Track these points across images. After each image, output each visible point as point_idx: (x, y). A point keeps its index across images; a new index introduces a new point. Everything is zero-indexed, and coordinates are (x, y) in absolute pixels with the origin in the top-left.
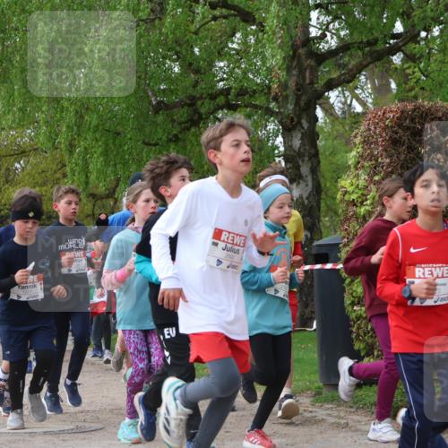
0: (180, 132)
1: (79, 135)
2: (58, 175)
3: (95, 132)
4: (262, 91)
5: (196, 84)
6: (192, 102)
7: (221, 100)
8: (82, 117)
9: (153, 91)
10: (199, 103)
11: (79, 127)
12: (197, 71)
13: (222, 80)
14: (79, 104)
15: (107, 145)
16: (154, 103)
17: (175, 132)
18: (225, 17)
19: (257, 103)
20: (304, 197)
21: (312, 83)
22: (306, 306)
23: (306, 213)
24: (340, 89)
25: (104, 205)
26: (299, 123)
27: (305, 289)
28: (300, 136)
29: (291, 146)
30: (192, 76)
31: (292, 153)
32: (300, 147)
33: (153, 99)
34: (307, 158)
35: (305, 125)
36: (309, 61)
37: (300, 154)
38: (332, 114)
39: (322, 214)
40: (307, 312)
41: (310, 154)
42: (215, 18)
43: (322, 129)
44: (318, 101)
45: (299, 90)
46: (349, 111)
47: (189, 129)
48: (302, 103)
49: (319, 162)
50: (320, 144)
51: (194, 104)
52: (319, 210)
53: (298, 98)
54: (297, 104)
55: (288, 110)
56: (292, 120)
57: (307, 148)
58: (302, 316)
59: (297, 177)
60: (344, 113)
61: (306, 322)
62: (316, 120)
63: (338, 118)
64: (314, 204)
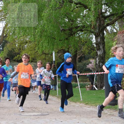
5: (72, 24)
7: (79, 29)
8: (42, 33)
14: (41, 29)
16: (61, 29)
17: (67, 37)
18: (80, 7)
19: (88, 29)
20: (101, 54)
21: (103, 24)
22: (102, 83)
23: (101, 58)
24: (110, 26)
25: (48, 56)
26: (100, 35)
27: (101, 79)
28: (100, 38)
29: (97, 41)
30: (71, 22)
31: (98, 43)
32: (100, 41)
33: (61, 28)
34: (102, 44)
35: (101, 35)
36: (102, 19)
37: (100, 43)
38: (108, 33)
39: (106, 59)
40: (102, 84)
41: (102, 43)
42: (77, 7)
43: (105, 36)
44: (104, 29)
45: (99, 26)
46: (113, 32)
47: (70, 36)
48: (100, 30)
49: (105, 45)
50: (105, 40)
51: (72, 30)
52: (105, 58)
53: (99, 28)
54: (99, 30)
55: (97, 31)
56: (98, 34)
57: (102, 41)
58: (100, 86)
59: (99, 49)
60: (111, 32)
61: (102, 87)
62: (104, 34)
63: (110, 33)
64: (104, 56)
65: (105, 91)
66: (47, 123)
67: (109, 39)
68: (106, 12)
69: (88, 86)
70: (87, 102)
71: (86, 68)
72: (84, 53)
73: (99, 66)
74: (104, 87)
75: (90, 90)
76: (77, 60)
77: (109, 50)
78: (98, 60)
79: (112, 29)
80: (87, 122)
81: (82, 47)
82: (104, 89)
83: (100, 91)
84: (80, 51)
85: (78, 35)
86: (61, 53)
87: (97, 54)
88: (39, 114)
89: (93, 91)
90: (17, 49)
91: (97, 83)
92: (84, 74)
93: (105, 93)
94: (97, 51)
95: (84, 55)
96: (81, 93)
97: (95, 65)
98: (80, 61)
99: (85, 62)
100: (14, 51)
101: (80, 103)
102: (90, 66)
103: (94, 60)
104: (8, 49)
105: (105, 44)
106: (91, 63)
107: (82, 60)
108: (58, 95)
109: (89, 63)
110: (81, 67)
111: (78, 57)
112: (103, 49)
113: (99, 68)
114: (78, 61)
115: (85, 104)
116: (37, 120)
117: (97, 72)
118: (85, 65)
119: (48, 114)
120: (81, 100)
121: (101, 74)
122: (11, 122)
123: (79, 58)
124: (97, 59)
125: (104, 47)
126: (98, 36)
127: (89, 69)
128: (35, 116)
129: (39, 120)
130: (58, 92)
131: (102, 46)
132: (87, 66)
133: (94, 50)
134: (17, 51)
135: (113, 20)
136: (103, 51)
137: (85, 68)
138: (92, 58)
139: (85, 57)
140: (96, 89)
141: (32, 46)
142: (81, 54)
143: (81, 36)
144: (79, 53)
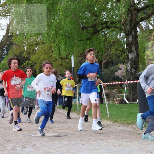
0: (91, 36)
1: (56, 38)
2: (50, 51)
3: (62, 36)
4: (119, 22)
5: (95, 20)
6: (94, 26)
7: (104, 25)
8: (57, 31)
9: (81, 22)
10: (97, 26)
11: (56, 35)
12: (96, 16)
13: (105, 18)
14: (56, 27)
15: (66, 41)
17: (89, 36)
19: (117, 26)
20: (133, 58)
21: (135, 19)
22: (134, 95)
23: (134, 63)
24: (145, 21)
25: (65, 61)
26: (131, 33)
27: (134, 89)
28: (131, 37)
29: (129, 41)
30: (95, 17)
31: (129, 43)
32: (132, 41)
33: (81, 25)
34: (134, 45)
35: (133, 33)
36: (134, 11)
37: (132, 43)
38: (142, 30)
39: (139, 64)
40: (135, 97)
41: (135, 43)
43: (139, 34)
44: (138, 25)
45: (131, 21)
46: (148, 28)
47: (94, 35)
48: (132, 26)
49: (138, 46)
50: (139, 40)
51: (95, 27)
52: (138, 62)
53: (131, 24)
54: (130, 26)
55: (127, 28)
56: (129, 31)
57: (134, 41)
58: (133, 98)
59: (130, 51)
60: (146, 29)
61: (134, 100)
62: (137, 32)
63: (144, 31)
64: (137, 60)
65: (138, 104)
66: (65, 146)
67: (144, 38)
68: (139, 3)
69: (117, 99)
70: (116, 120)
71: (114, 76)
72: (111, 56)
73: (130, 73)
74: (138, 100)
75: (119, 104)
76: (102, 66)
77: (144, 52)
78: (129, 66)
79: (148, 25)
80: (115, 144)
81: (108, 48)
82: (137, 103)
83: (133, 105)
84: (107, 54)
85: (103, 33)
86: (82, 57)
87: (129, 58)
88: (55, 135)
89: (124, 105)
90: (25, 53)
91: (129, 95)
92: (111, 83)
93: (138, 107)
94: (128, 54)
95: (112, 59)
96: (108, 108)
97: (126, 72)
98: (106, 67)
99: (112, 68)
100: (22, 55)
101: (107, 120)
102: (119, 73)
103: (124, 66)
104: (13, 52)
105: (139, 44)
106: (121, 69)
107: (110, 66)
108: (78, 111)
109: (118, 70)
110: (108, 74)
111: (104, 61)
112: (136, 52)
113: (130, 75)
114: (104, 66)
115: (113, 122)
116: (52, 142)
117: (128, 80)
118: (113, 72)
119: (65, 134)
120: (109, 117)
121: (134, 83)
122: (19, 145)
123: (105, 63)
124: (129, 64)
125: (137, 49)
126: (129, 34)
127: (118, 77)
128: (49, 138)
129: (55, 142)
130: (79, 107)
131: (135, 47)
132: (115, 73)
133: (124, 53)
134: (25, 55)
135: (148, 13)
136: (135, 53)
137: (112, 76)
138: (122, 63)
139: (112, 62)
140: (128, 102)
141: (44, 48)
142: (108, 58)
143: (108, 35)
144: (105, 56)
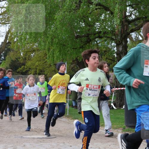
0: (84, 45)
1: (52, 45)
2: (44, 58)
3: (57, 44)
4: (110, 32)
5: (89, 30)
6: (88, 35)
7: (97, 35)
8: (53, 40)
9: (76, 32)
10: (90, 36)
11: (52, 43)
12: (90, 26)
13: (98, 29)
14: (52, 35)
15: (60, 48)
16: (76, 35)
17: (82, 45)
18: (100, 9)
19: (109, 36)
21: (126, 30)
22: (121, 101)
24: (135, 32)
26: (122, 43)
27: (121, 96)
28: (122, 47)
29: (119, 50)
30: (88, 27)
31: (119, 52)
32: (122, 50)
35: (124, 43)
36: (126, 23)
37: (122, 53)
38: (132, 40)
40: (121, 103)
42: (96, 9)
43: (129, 45)
44: (128, 36)
46: (138, 39)
47: (86, 44)
50: (128, 49)
53: (122, 35)
54: (121, 37)
56: (119, 41)
57: (124, 51)
60: (136, 40)
61: (121, 106)
62: (127, 42)
63: (134, 41)
65: (124, 110)
66: (53, 148)
68: (131, 15)
74: (124, 106)
80: (100, 147)
81: (100, 57)
85: (95, 43)
86: (75, 64)
90: (21, 59)
91: (116, 101)
97: (115, 79)
100: (18, 61)
104: (11, 58)
108: (68, 115)
116: (42, 144)
119: (54, 137)
126: (120, 44)
129: (44, 144)
130: (69, 111)
133: (114, 61)
134: (21, 61)
135: (139, 25)
140: (115, 108)
141: (40, 55)
143: (100, 44)
